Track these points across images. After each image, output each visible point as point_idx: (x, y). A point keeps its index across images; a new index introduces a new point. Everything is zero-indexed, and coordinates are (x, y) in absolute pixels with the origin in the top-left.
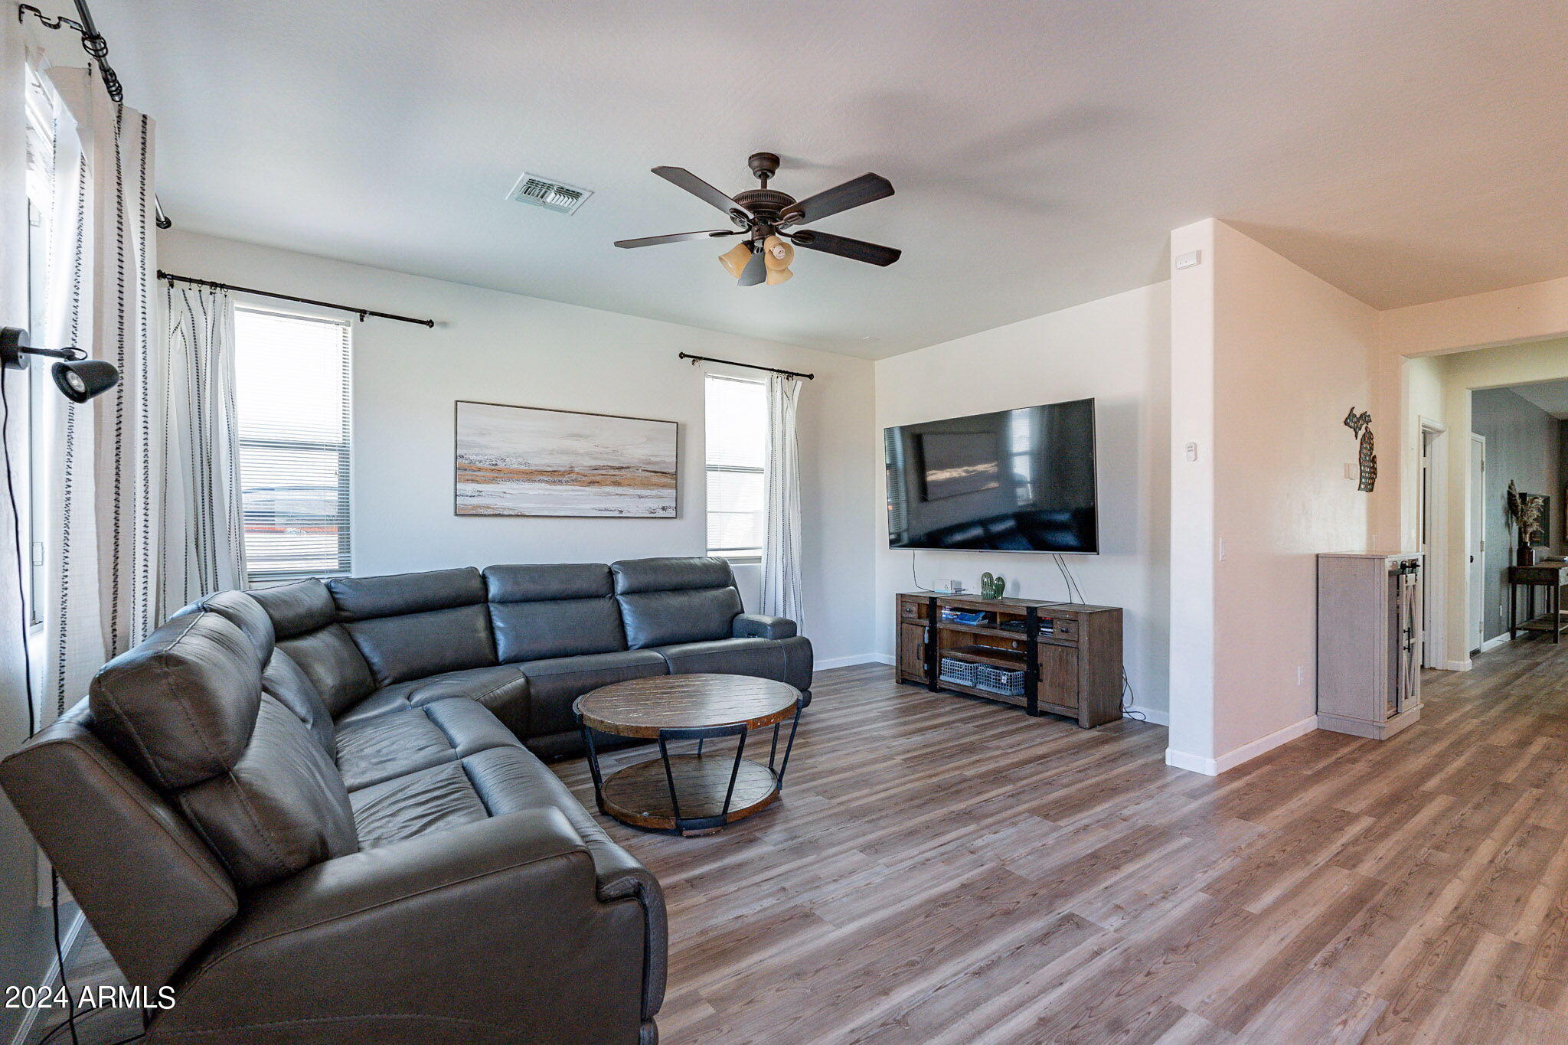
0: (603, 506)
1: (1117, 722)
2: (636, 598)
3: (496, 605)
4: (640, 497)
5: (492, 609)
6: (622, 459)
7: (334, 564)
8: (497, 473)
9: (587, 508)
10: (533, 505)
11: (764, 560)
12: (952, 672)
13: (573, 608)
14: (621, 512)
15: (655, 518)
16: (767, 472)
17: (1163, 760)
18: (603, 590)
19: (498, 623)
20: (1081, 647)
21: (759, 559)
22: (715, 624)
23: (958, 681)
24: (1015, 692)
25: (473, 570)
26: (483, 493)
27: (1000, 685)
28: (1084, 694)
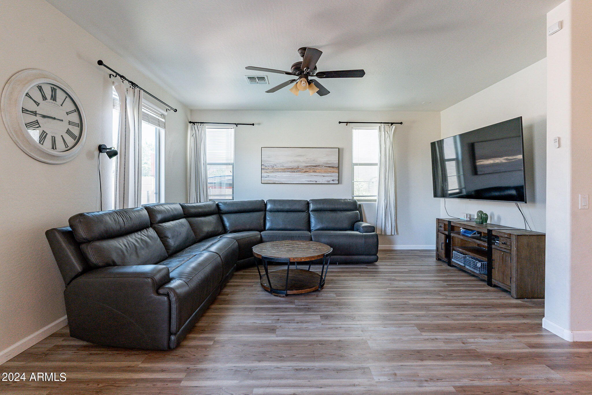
0: (309, 180)
1: (541, 300)
2: (315, 213)
3: (268, 212)
4: (324, 176)
5: (267, 213)
6: (316, 163)
7: (231, 198)
8: (274, 169)
9: (304, 181)
10: (285, 180)
11: (377, 201)
12: (457, 258)
13: (292, 215)
14: (316, 182)
15: (329, 184)
16: (379, 164)
17: (541, 324)
18: (304, 209)
19: (268, 218)
20: (512, 253)
21: (375, 201)
22: (346, 225)
23: (459, 263)
24: (483, 272)
25: (263, 201)
26: (269, 176)
27: (475, 267)
28: (514, 279)
